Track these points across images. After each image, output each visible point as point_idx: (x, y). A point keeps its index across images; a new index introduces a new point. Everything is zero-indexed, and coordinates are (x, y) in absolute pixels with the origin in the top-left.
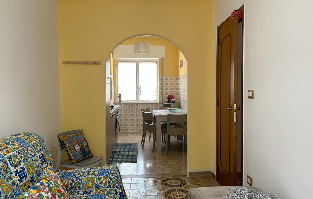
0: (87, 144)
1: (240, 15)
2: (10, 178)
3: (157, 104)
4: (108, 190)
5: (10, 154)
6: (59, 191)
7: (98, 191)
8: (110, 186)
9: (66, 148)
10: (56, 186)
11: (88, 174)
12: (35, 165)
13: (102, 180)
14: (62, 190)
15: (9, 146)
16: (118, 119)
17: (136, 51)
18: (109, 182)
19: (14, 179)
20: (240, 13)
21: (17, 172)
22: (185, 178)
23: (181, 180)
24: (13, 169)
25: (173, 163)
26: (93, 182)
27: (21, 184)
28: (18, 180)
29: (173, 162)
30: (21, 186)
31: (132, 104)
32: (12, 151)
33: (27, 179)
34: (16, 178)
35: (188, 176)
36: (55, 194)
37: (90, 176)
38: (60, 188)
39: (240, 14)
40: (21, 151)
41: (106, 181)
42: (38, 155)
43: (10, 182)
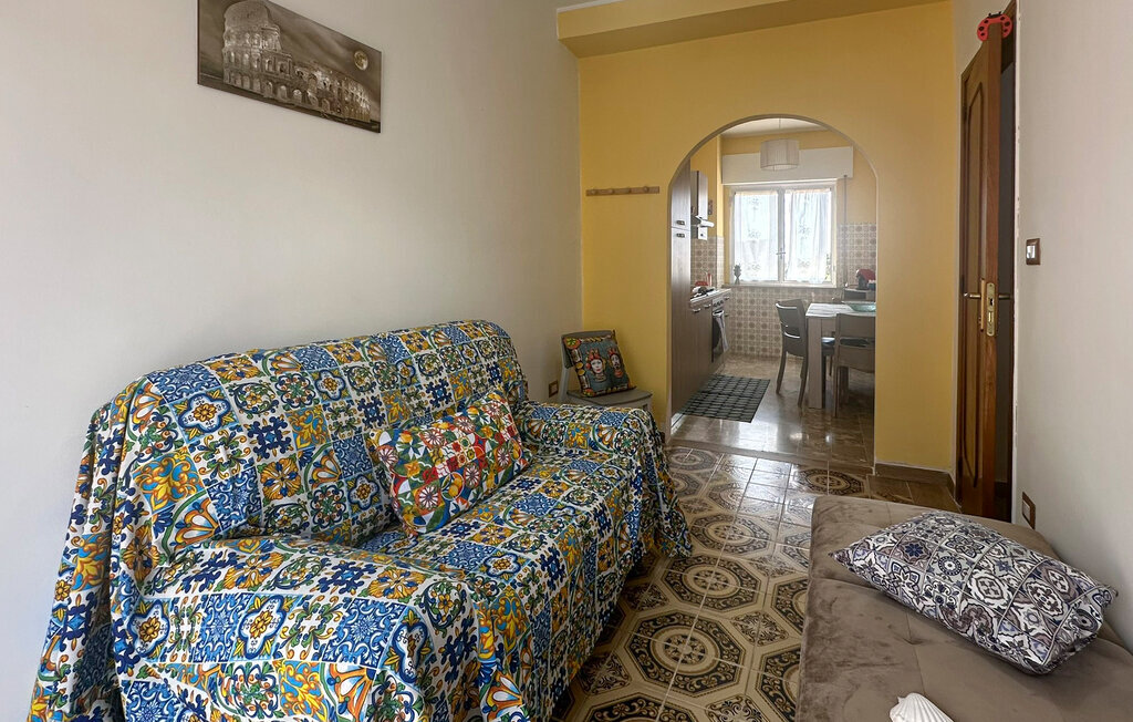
0: (621, 361)
1: (1005, 28)
2: (416, 395)
3: (831, 290)
4: (615, 456)
5: (422, 352)
6: (498, 436)
7: (594, 456)
8: (619, 449)
9: (575, 363)
10: (492, 424)
11: (582, 417)
12: (472, 381)
13: (604, 433)
14: (507, 436)
15: (427, 339)
16: (719, 320)
17: (765, 164)
18: (618, 441)
19: (423, 399)
20: (1007, 19)
21: (430, 388)
22: (864, 478)
23: (849, 480)
24: (423, 380)
25: (843, 437)
26: (586, 436)
27: (437, 409)
28: (431, 402)
29: (844, 434)
30: (436, 413)
31: (765, 289)
32: (429, 347)
33: (450, 404)
34: (427, 398)
35: (874, 473)
36: (484, 441)
37: (583, 422)
38: (503, 432)
39: (1007, 24)
40: (448, 351)
41: (612, 437)
42: (484, 363)
43: (414, 402)
